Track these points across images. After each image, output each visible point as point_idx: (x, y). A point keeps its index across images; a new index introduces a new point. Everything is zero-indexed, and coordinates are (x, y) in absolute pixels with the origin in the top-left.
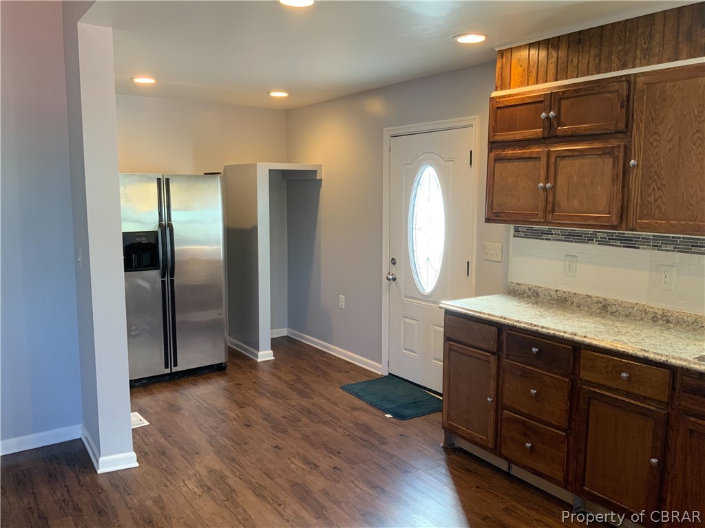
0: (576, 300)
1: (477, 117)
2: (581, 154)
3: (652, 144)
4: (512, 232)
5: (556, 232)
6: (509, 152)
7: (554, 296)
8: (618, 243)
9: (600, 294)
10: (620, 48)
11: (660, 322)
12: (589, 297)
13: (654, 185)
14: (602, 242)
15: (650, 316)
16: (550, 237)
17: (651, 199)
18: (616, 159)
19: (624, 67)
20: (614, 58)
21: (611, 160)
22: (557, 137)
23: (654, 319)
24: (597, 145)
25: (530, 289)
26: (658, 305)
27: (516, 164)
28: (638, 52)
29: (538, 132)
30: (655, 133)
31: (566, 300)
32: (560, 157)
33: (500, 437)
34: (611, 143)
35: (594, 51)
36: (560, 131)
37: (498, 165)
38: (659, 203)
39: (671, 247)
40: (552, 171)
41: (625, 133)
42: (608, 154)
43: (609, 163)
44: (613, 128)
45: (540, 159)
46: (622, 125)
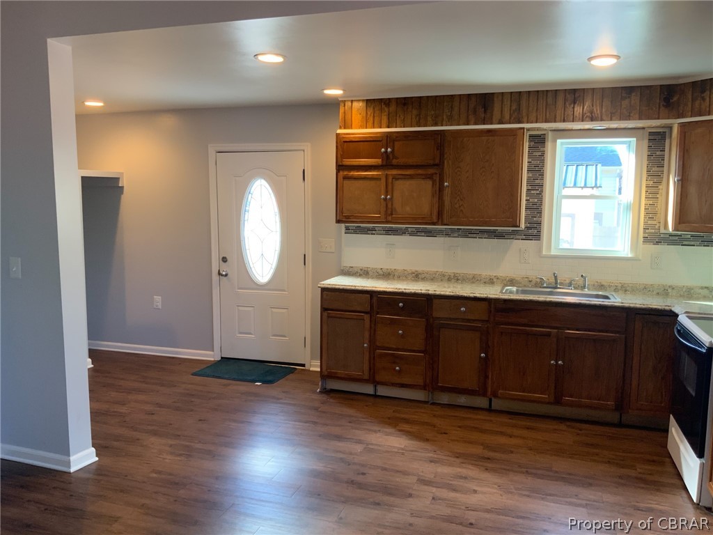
0: (396, 274)
1: (309, 144)
2: (411, 177)
3: (456, 173)
4: (343, 230)
5: (379, 229)
6: (354, 173)
7: (381, 272)
8: (423, 234)
9: (414, 268)
10: (433, 112)
11: (453, 281)
12: (406, 270)
13: (458, 198)
14: (412, 234)
15: (447, 278)
16: (374, 232)
17: (457, 206)
18: (434, 182)
19: (436, 125)
20: (429, 119)
21: (431, 183)
22: (392, 165)
23: (449, 280)
24: (420, 172)
25: (361, 270)
26: (450, 270)
27: (361, 182)
28: (445, 117)
29: (378, 161)
30: (459, 167)
31: (389, 274)
32: (396, 178)
33: (373, 370)
34: (431, 171)
35: (415, 112)
36: (395, 162)
37: (346, 182)
38: (462, 208)
39: (456, 235)
40: (390, 187)
41: (439, 165)
42: (429, 178)
43: (428, 185)
44: (432, 162)
45: (380, 179)
46: (437, 161)
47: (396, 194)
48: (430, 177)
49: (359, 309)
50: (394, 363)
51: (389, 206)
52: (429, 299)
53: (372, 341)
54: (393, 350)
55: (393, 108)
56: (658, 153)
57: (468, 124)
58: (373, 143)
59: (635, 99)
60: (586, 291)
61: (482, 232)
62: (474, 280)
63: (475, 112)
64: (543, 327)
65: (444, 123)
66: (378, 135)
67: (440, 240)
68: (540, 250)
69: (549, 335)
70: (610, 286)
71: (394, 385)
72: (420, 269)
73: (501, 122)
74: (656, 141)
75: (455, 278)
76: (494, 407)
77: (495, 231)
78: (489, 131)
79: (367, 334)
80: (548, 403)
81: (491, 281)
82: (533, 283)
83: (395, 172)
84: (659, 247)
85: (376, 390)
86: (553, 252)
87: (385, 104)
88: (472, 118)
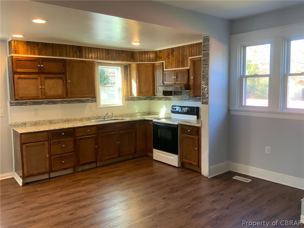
0: (41, 123)
2: (52, 78)
3: (72, 77)
4: (9, 104)
5: (29, 102)
6: (22, 76)
7: (32, 123)
8: (51, 103)
9: (49, 119)
10: (59, 51)
11: (67, 122)
12: (45, 120)
13: (73, 87)
14: (46, 104)
15: (64, 121)
16: (27, 104)
17: (73, 90)
18: (63, 80)
19: (61, 56)
20: (57, 53)
22: (43, 73)
23: (65, 121)
24: (56, 76)
25: (22, 123)
26: (65, 118)
27: (27, 80)
28: (64, 53)
29: (36, 71)
30: (72, 74)
32: (45, 78)
33: (51, 166)
34: (61, 76)
35: (51, 50)
36: (44, 71)
37: (19, 80)
38: (75, 91)
39: (66, 103)
40: (43, 82)
41: (64, 73)
42: (61, 79)
43: (61, 81)
44: (61, 72)
45: (37, 79)
46: (64, 72)
47: (46, 85)
48: (61, 78)
49: (42, 140)
50: (61, 160)
51: (43, 91)
52: (74, 129)
53: (50, 153)
54: (61, 154)
55: (40, 46)
56: (126, 72)
57: (74, 57)
58: (33, 62)
59: (124, 55)
60: (113, 118)
61: (76, 100)
62: (75, 120)
63: (76, 52)
64: (114, 132)
65: (64, 56)
66: (35, 58)
67: (59, 105)
68: (97, 106)
69: (116, 134)
70: (118, 116)
71: (60, 170)
72: (51, 119)
73: (86, 58)
74: (126, 69)
75: (68, 121)
76: (97, 166)
77: (80, 100)
78: (83, 61)
79: (47, 151)
80: (117, 158)
81: (81, 120)
82: (96, 118)
83: (44, 76)
84: (129, 101)
85: (49, 176)
87: (36, 44)
88: (75, 55)
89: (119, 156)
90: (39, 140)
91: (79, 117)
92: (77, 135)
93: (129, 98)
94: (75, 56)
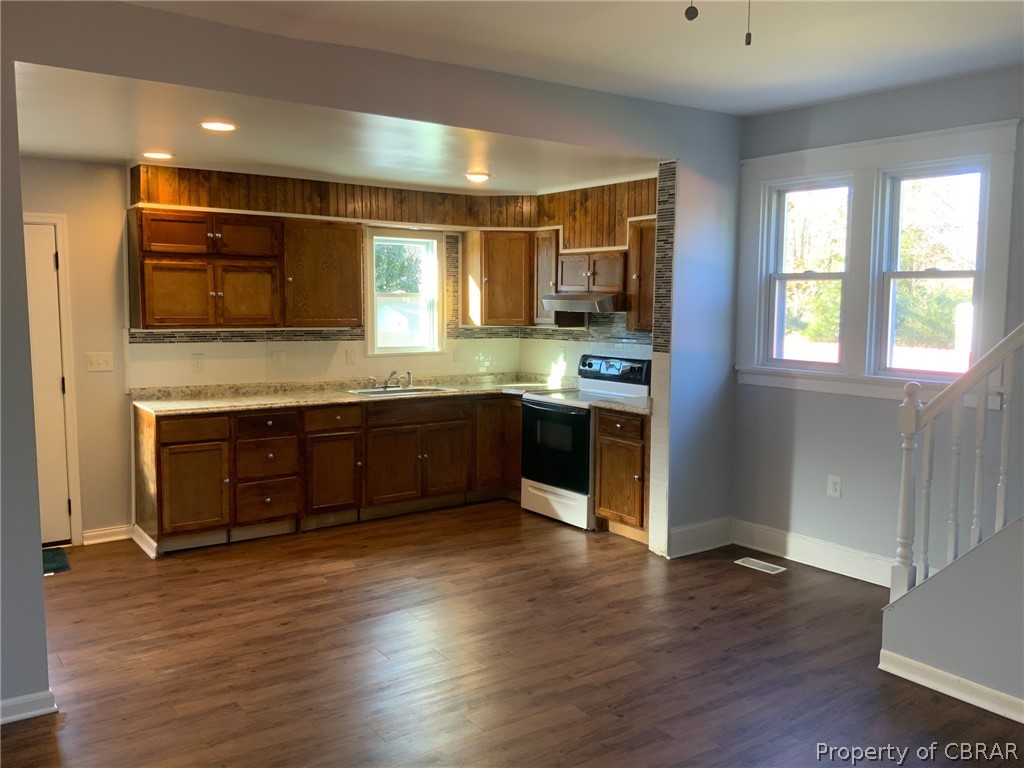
0: (209, 391)
1: (65, 216)
2: (244, 270)
3: (297, 267)
4: (127, 338)
5: (181, 335)
6: (165, 262)
7: (188, 391)
8: (239, 339)
9: (232, 382)
10: (264, 195)
11: (280, 392)
12: (220, 386)
13: (301, 295)
14: (225, 340)
15: (272, 390)
16: (173, 339)
17: (300, 305)
18: (273, 277)
19: (268, 209)
20: (260, 202)
21: (269, 276)
22: (221, 254)
24: (255, 263)
25: (160, 391)
26: (275, 381)
27: (178, 274)
28: (278, 202)
29: (201, 248)
30: (300, 261)
31: (200, 392)
32: (226, 270)
33: (235, 510)
34: (268, 264)
35: (243, 191)
36: (224, 250)
37: (158, 274)
38: (306, 307)
39: (278, 338)
40: (219, 282)
41: (278, 258)
42: (269, 272)
43: (268, 278)
44: (270, 253)
45: (206, 271)
46: (276, 252)
47: (228, 289)
48: (269, 270)
49: (213, 437)
50: (262, 495)
51: (220, 305)
52: (300, 411)
53: (233, 475)
54: (260, 479)
55: (215, 181)
56: (454, 255)
57: (304, 213)
58: (193, 224)
59: (448, 205)
60: (411, 387)
61: (307, 333)
62: (304, 388)
63: (310, 199)
64: (409, 424)
65: (278, 208)
66: (199, 215)
67: (259, 346)
68: (365, 349)
69: (414, 431)
70: (426, 381)
71: (260, 522)
72: (238, 382)
73: (337, 215)
74: (454, 246)
75: (282, 389)
76: (362, 518)
77: (320, 332)
78: (330, 223)
79: (226, 467)
80: (418, 498)
81: (321, 388)
82: (362, 385)
83: (224, 262)
84: (459, 340)
85: (229, 537)
86: (377, 352)
87: (204, 177)
88: (308, 206)
89: (424, 495)
90: (204, 438)
91: (314, 380)
92: (308, 428)
93: (458, 330)
94: (309, 210)
